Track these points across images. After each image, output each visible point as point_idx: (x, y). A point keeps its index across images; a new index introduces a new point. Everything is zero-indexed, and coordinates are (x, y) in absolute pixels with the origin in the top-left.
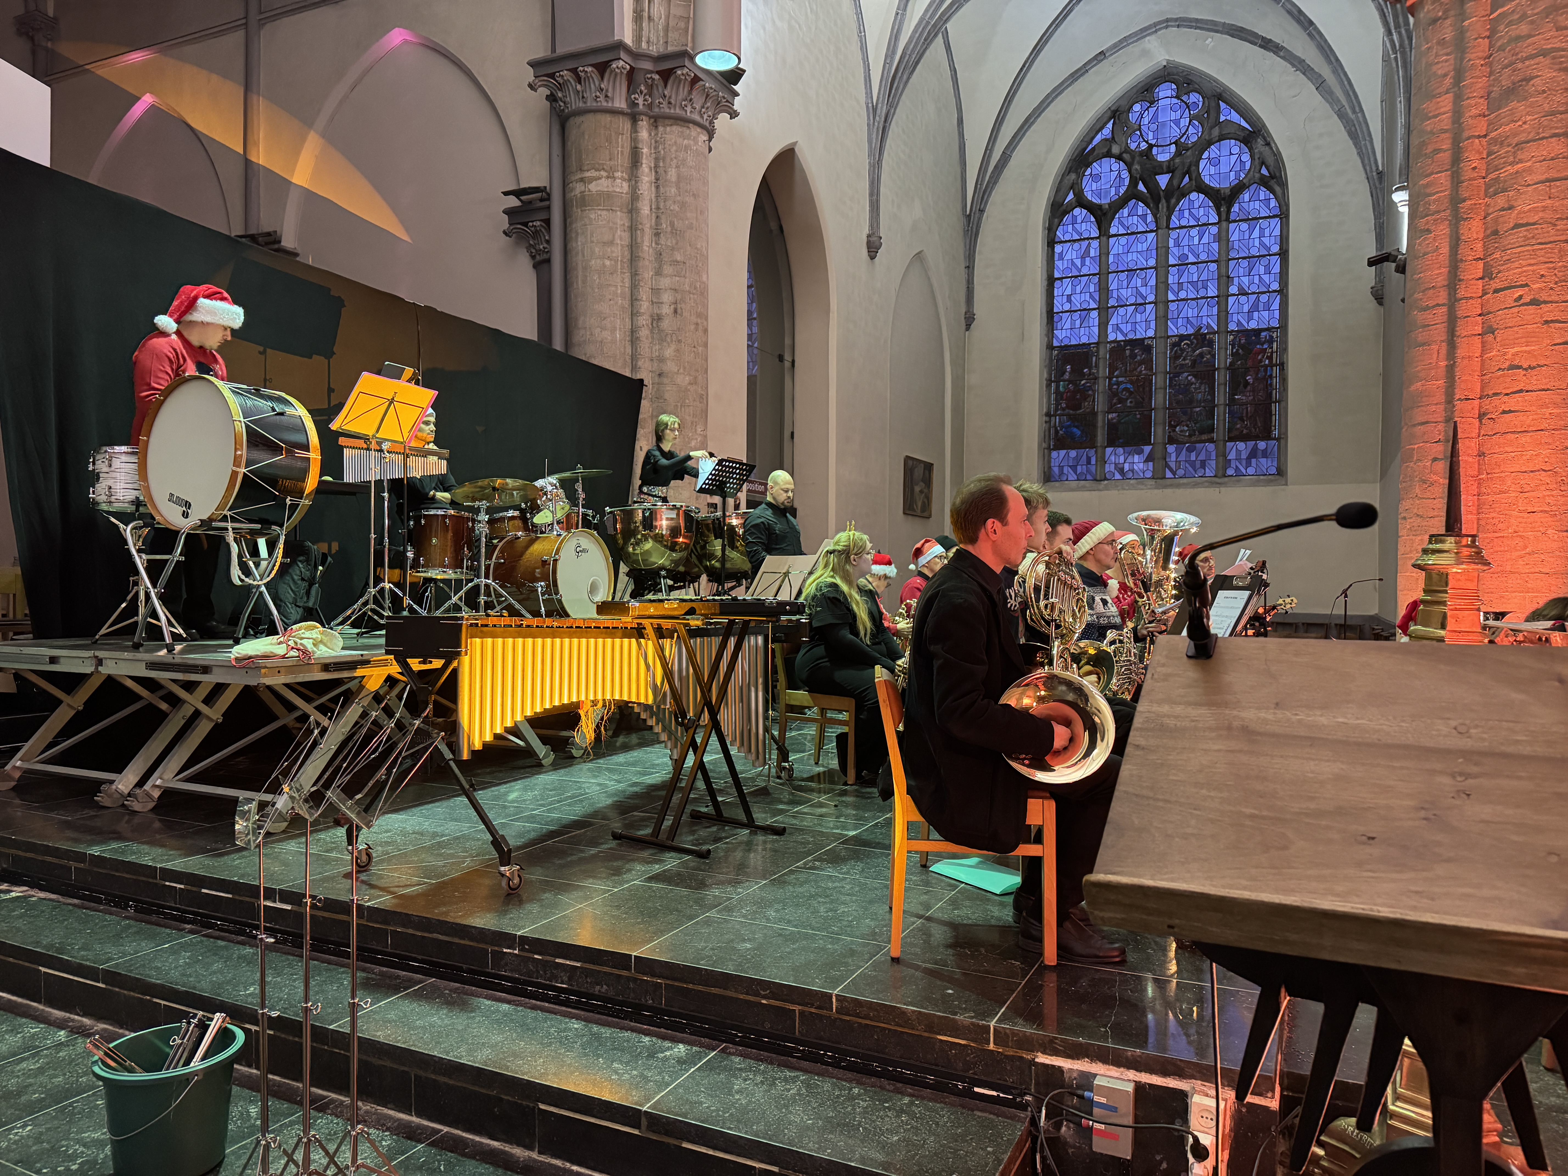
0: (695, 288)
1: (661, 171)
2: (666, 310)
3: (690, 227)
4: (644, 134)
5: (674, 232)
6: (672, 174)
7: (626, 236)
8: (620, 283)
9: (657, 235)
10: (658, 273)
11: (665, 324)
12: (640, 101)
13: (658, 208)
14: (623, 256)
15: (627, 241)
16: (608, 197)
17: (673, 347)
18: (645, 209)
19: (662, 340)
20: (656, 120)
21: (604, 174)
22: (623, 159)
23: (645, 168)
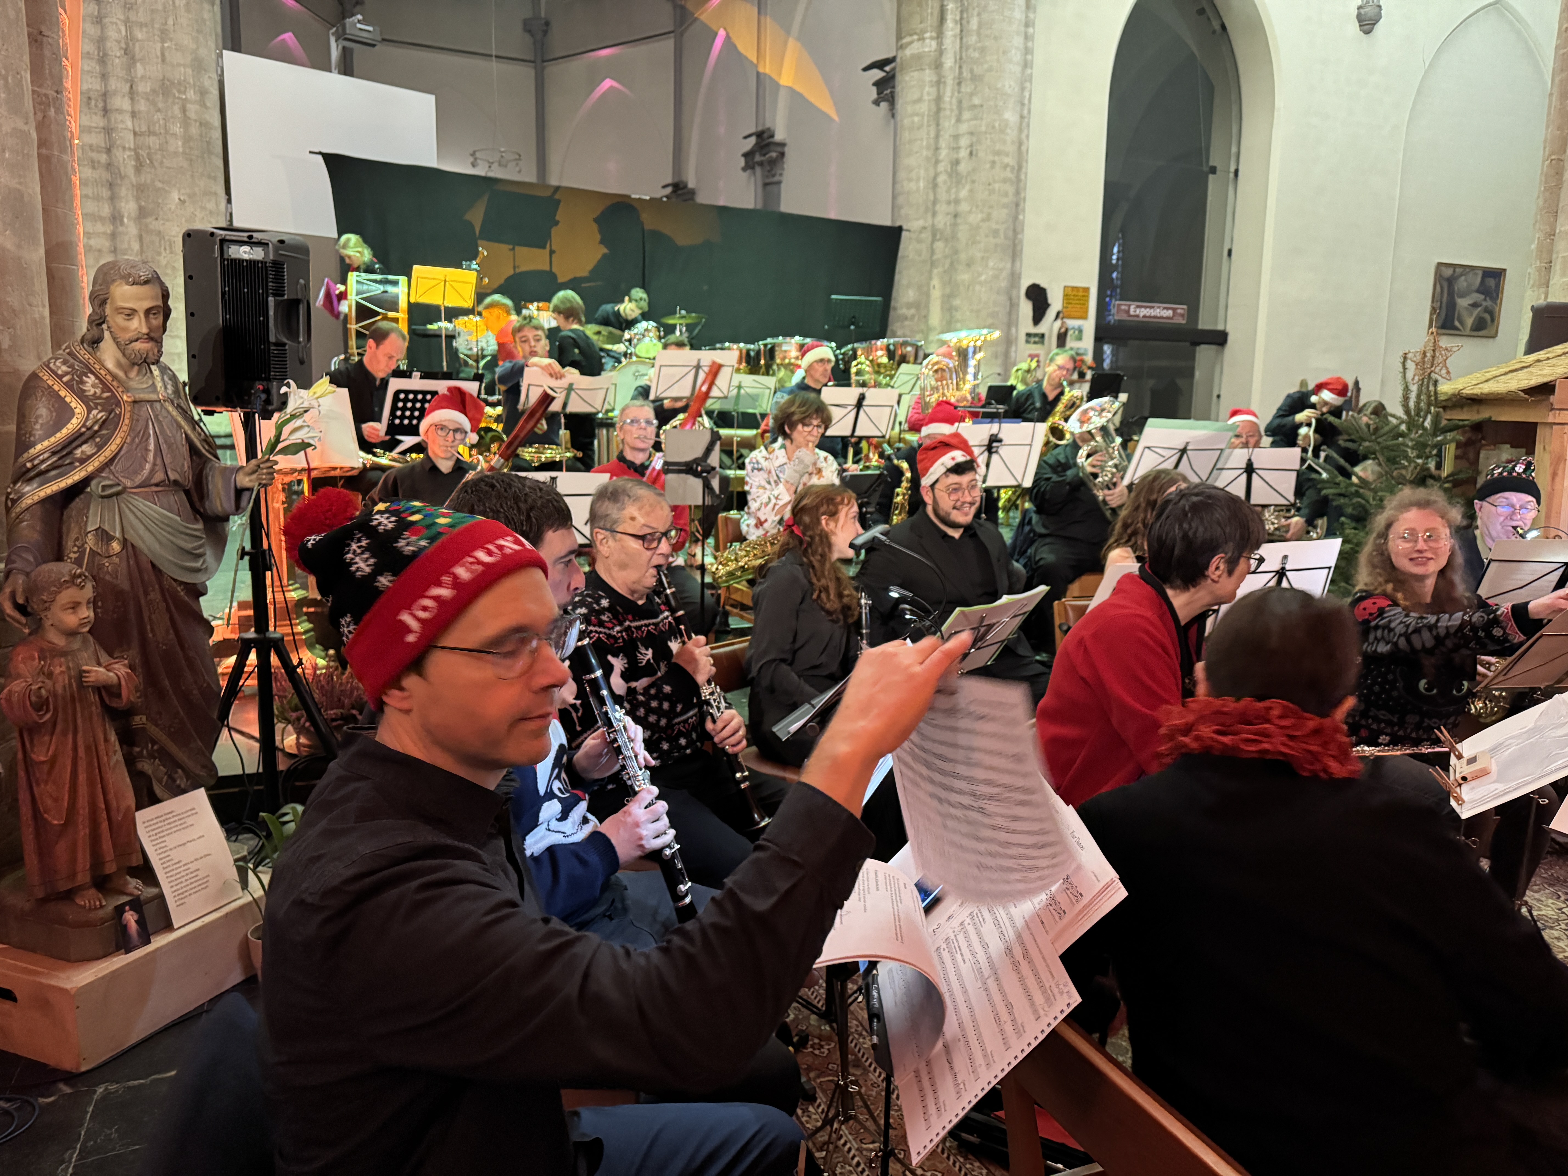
0: (993, 127)
1: (964, 22)
2: (963, 154)
3: (990, 70)
5: (975, 78)
6: (974, 23)
7: (933, 90)
8: (925, 136)
9: (959, 84)
10: (959, 120)
11: (963, 168)
13: (961, 59)
14: (929, 110)
15: (933, 96)
16: (918, 57)
17: (968, 187)
18: (949, 62)
19: (958, 182)
21: (915, 37)
22: (932, 20)
23: (950, 24)
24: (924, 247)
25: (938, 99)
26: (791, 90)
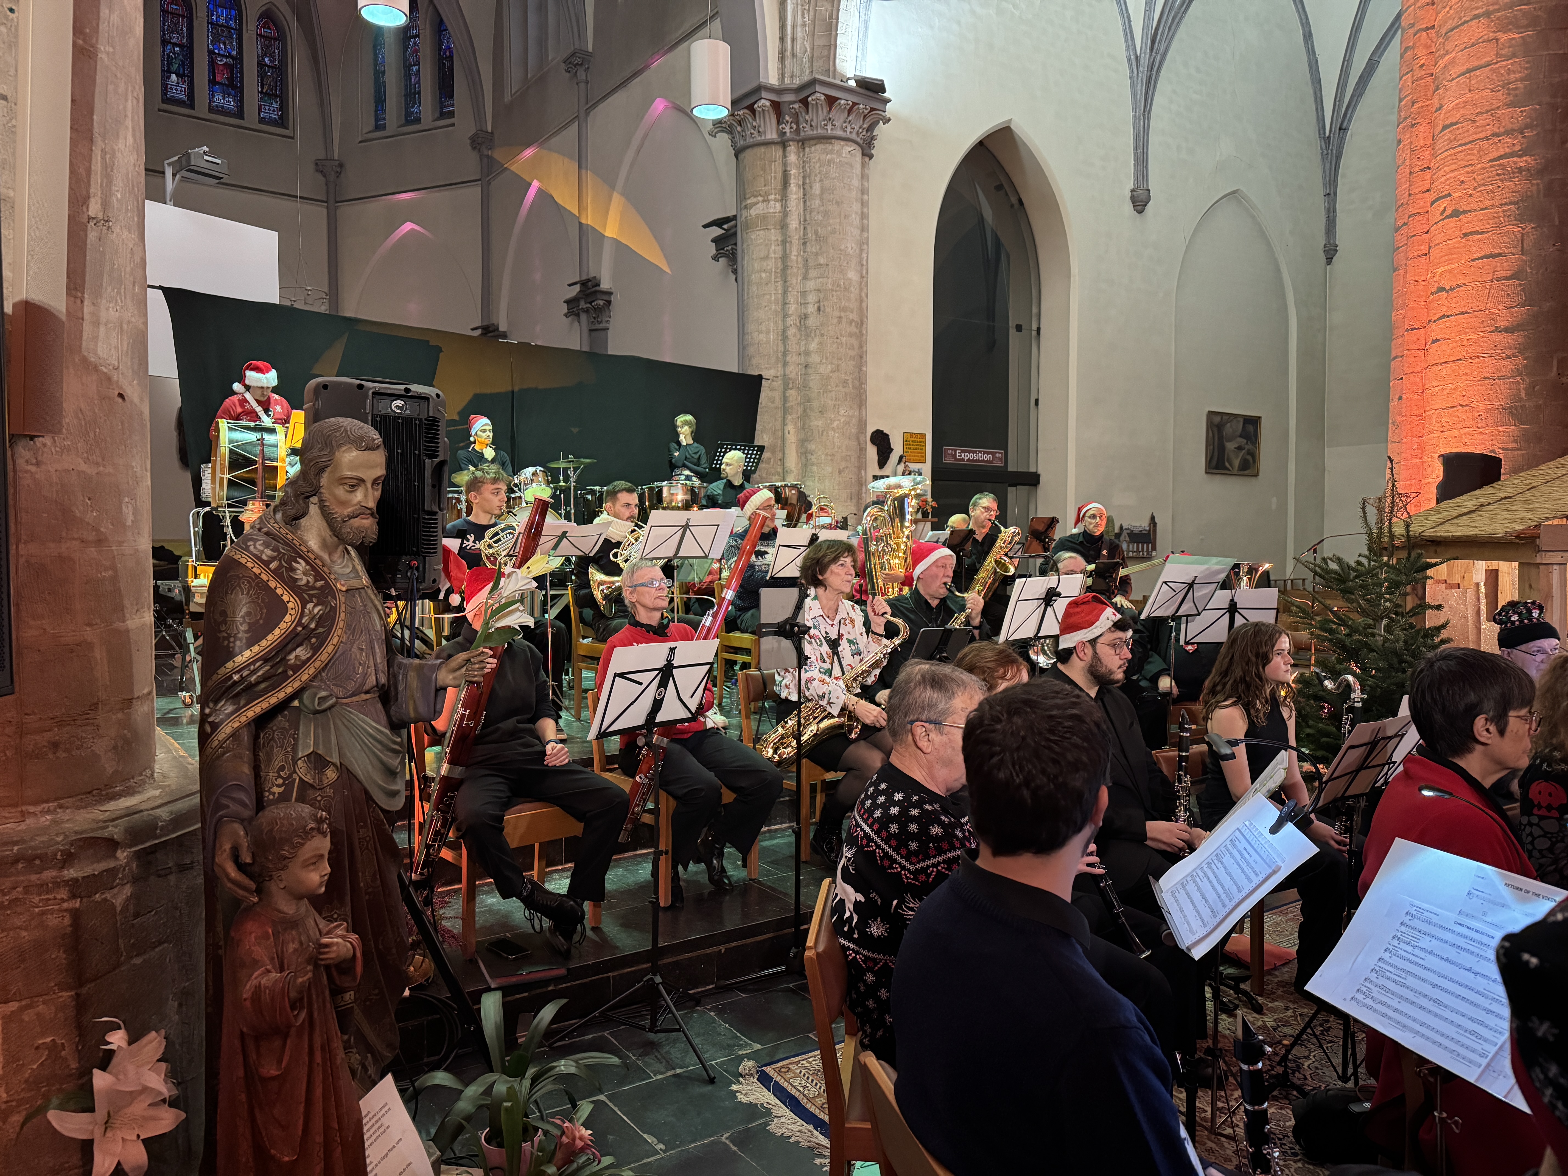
0: (839, 285)
1: (807, 187)
2: (811, 309)
3: (834, 232)
4: (792, 158)
5: (819, 239)
6: (817, 188)
7: (779, 249)
8: (774, 291)
9: (804, 244)
10: (805, 278)
11: (812, 322)
12: (787, 130)
13: (805, 220)
14: (776, 268)
15: (779, 254)
16: (764, 218)
17: (816, 340)
18: (793, 223)
19: (808, 336)
20: (803, 142)
21: (760, 199)
22: (777, 184)
23: (793, 188)
24: (777, 395)
25: (785, 257)
26: (617, 243)
